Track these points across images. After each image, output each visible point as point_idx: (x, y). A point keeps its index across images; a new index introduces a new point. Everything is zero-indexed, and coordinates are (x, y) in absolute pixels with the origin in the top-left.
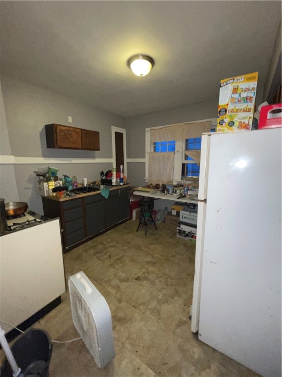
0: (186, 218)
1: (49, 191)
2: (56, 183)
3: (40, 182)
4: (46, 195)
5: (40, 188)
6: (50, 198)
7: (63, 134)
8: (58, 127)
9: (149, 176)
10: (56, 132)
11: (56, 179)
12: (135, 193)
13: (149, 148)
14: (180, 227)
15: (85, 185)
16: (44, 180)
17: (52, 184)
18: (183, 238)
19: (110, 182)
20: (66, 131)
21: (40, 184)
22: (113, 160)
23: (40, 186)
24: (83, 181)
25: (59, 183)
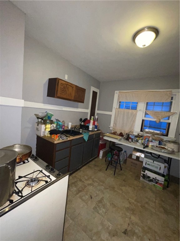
0: (149, 164)
1: (45, 132)
2: (51, 125)
3: (38, 123)
4: (42, 136)
5: (37, 129)
6: (45, 139)
7: (62, 87)
8: (60, 81)
9: (113, 125)
10: (58, 85)
11: (52, 122)
12: (105, 138)
13: (115, 105)
14: (145, 172)
15: (70, 128)
16: (41, 121)
17: (49, 127)
18: (147, 182)
19: (88, 127)
20: (65, 85)
21: (38, 125)
22: (89, 111)
23: (38, 127)
24: (68, 124)
25: (53, 126)
